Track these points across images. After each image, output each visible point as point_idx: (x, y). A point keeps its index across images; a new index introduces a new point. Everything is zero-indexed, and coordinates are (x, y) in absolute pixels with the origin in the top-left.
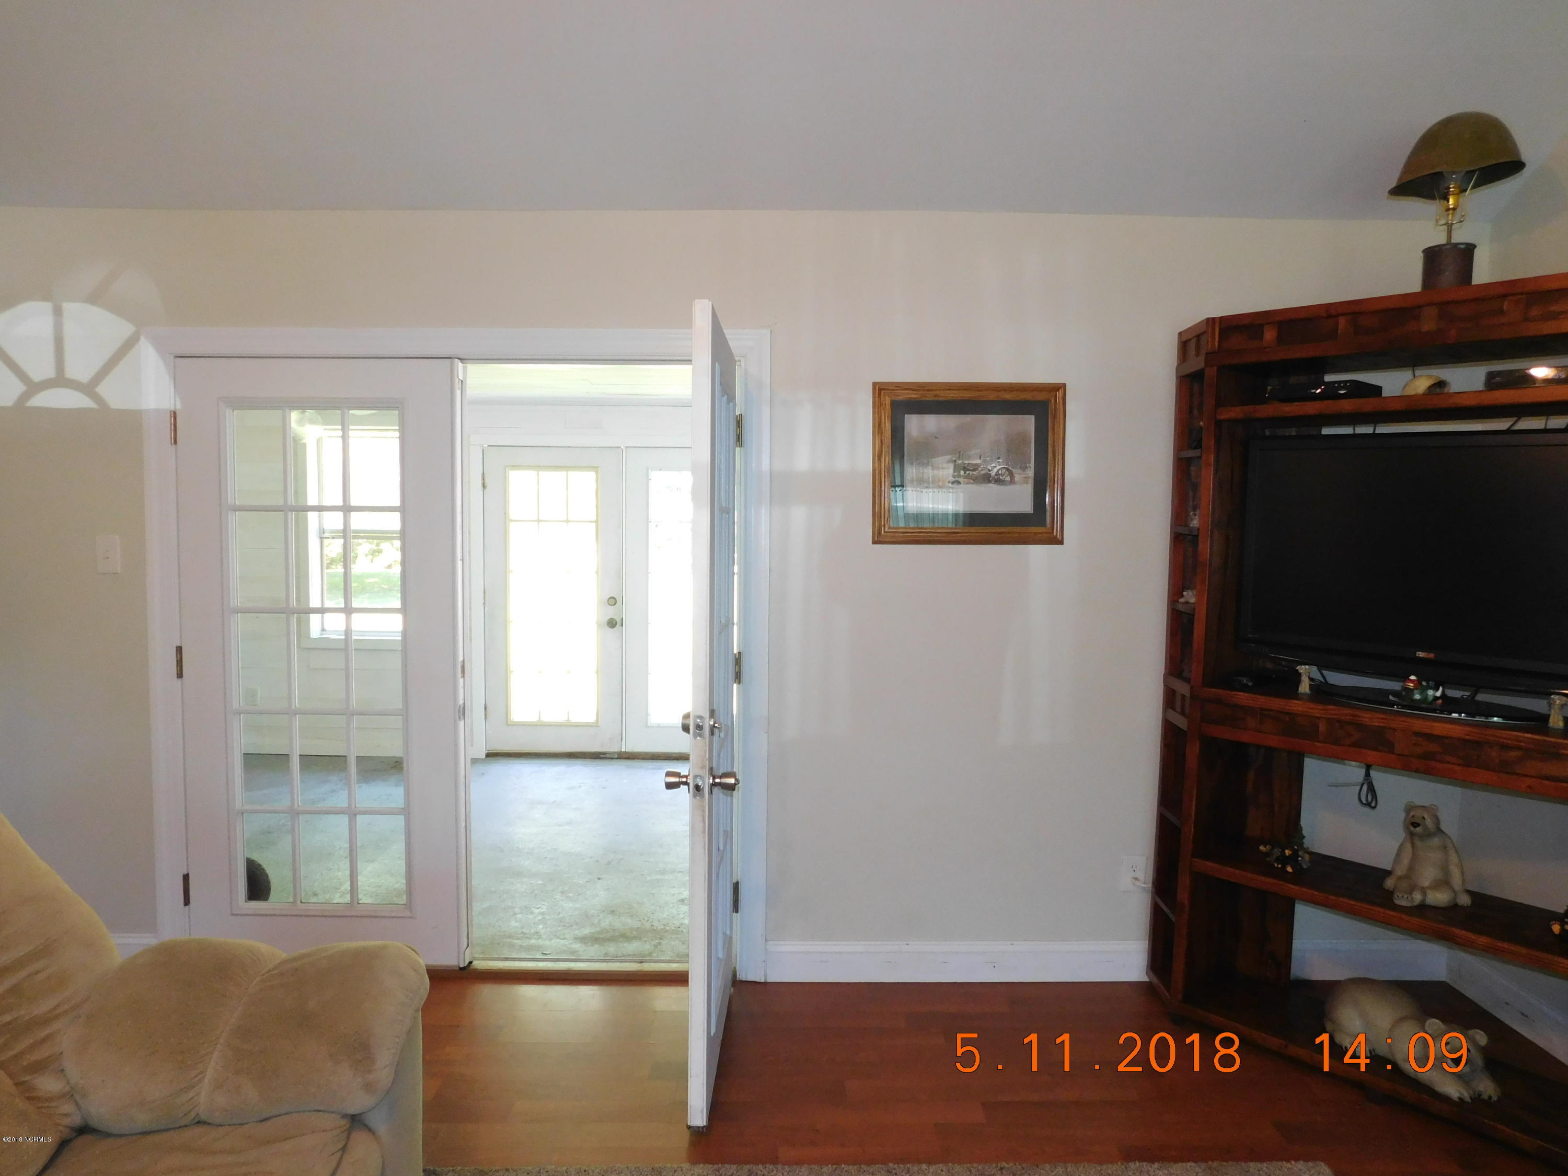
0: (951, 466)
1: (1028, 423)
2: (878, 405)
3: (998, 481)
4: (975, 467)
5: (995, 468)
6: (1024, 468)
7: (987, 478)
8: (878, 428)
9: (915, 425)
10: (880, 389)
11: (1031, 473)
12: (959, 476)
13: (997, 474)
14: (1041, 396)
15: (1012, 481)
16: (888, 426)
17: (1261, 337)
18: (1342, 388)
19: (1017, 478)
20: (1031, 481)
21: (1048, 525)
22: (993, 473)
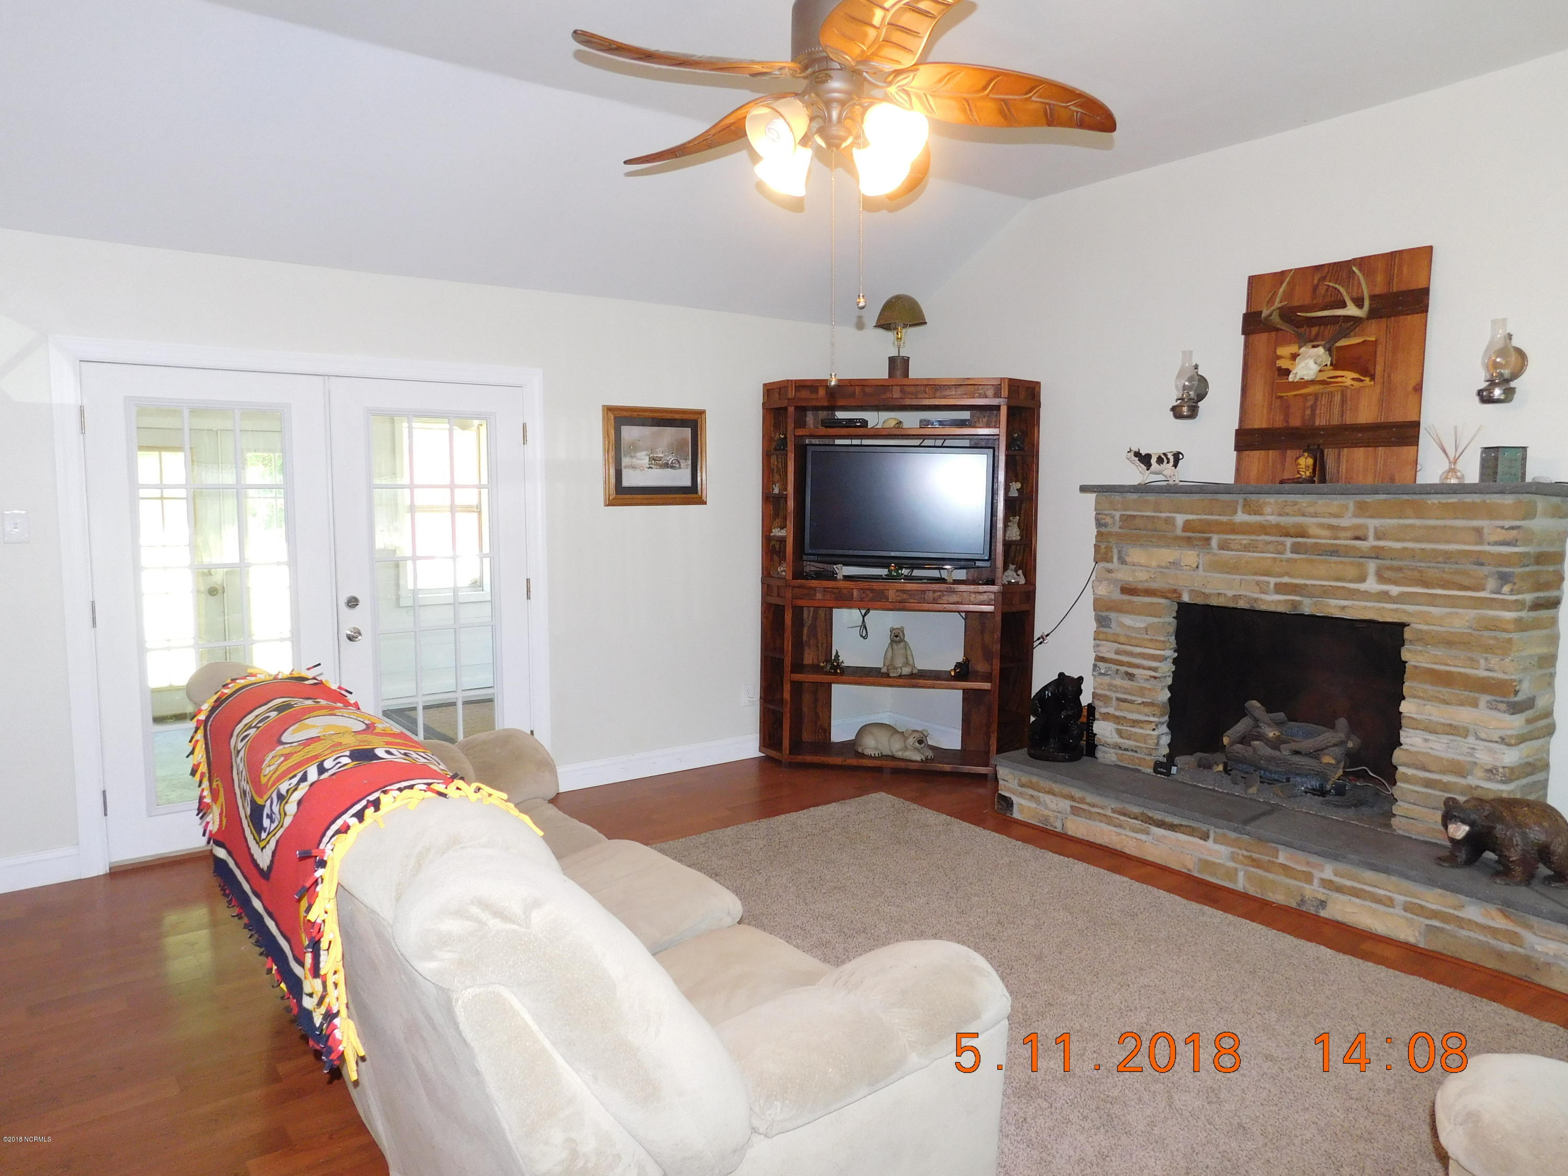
0: (648, 458)
1: (688, 432)
2: (605, 419)
3: (672, 467)
4: (660, 459)
5: (671, 459)
6: (686, 459)
7: (666, 466)
8: (606, 434)
9: (630, 433)
10: (609, 409)
11: (689, 462)
12: (652, 464)
13: (672, 463)
14: (692, 417)
15: (680, 468)
16: (612, 432)
17: (817, 393)
18: (859, 422)
19: (682, 465)
20: (690, 467)
21: (700, 492)
22: (670, 462)
